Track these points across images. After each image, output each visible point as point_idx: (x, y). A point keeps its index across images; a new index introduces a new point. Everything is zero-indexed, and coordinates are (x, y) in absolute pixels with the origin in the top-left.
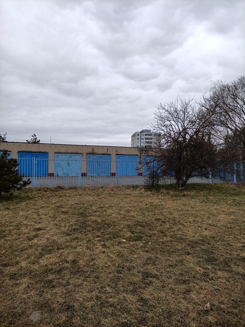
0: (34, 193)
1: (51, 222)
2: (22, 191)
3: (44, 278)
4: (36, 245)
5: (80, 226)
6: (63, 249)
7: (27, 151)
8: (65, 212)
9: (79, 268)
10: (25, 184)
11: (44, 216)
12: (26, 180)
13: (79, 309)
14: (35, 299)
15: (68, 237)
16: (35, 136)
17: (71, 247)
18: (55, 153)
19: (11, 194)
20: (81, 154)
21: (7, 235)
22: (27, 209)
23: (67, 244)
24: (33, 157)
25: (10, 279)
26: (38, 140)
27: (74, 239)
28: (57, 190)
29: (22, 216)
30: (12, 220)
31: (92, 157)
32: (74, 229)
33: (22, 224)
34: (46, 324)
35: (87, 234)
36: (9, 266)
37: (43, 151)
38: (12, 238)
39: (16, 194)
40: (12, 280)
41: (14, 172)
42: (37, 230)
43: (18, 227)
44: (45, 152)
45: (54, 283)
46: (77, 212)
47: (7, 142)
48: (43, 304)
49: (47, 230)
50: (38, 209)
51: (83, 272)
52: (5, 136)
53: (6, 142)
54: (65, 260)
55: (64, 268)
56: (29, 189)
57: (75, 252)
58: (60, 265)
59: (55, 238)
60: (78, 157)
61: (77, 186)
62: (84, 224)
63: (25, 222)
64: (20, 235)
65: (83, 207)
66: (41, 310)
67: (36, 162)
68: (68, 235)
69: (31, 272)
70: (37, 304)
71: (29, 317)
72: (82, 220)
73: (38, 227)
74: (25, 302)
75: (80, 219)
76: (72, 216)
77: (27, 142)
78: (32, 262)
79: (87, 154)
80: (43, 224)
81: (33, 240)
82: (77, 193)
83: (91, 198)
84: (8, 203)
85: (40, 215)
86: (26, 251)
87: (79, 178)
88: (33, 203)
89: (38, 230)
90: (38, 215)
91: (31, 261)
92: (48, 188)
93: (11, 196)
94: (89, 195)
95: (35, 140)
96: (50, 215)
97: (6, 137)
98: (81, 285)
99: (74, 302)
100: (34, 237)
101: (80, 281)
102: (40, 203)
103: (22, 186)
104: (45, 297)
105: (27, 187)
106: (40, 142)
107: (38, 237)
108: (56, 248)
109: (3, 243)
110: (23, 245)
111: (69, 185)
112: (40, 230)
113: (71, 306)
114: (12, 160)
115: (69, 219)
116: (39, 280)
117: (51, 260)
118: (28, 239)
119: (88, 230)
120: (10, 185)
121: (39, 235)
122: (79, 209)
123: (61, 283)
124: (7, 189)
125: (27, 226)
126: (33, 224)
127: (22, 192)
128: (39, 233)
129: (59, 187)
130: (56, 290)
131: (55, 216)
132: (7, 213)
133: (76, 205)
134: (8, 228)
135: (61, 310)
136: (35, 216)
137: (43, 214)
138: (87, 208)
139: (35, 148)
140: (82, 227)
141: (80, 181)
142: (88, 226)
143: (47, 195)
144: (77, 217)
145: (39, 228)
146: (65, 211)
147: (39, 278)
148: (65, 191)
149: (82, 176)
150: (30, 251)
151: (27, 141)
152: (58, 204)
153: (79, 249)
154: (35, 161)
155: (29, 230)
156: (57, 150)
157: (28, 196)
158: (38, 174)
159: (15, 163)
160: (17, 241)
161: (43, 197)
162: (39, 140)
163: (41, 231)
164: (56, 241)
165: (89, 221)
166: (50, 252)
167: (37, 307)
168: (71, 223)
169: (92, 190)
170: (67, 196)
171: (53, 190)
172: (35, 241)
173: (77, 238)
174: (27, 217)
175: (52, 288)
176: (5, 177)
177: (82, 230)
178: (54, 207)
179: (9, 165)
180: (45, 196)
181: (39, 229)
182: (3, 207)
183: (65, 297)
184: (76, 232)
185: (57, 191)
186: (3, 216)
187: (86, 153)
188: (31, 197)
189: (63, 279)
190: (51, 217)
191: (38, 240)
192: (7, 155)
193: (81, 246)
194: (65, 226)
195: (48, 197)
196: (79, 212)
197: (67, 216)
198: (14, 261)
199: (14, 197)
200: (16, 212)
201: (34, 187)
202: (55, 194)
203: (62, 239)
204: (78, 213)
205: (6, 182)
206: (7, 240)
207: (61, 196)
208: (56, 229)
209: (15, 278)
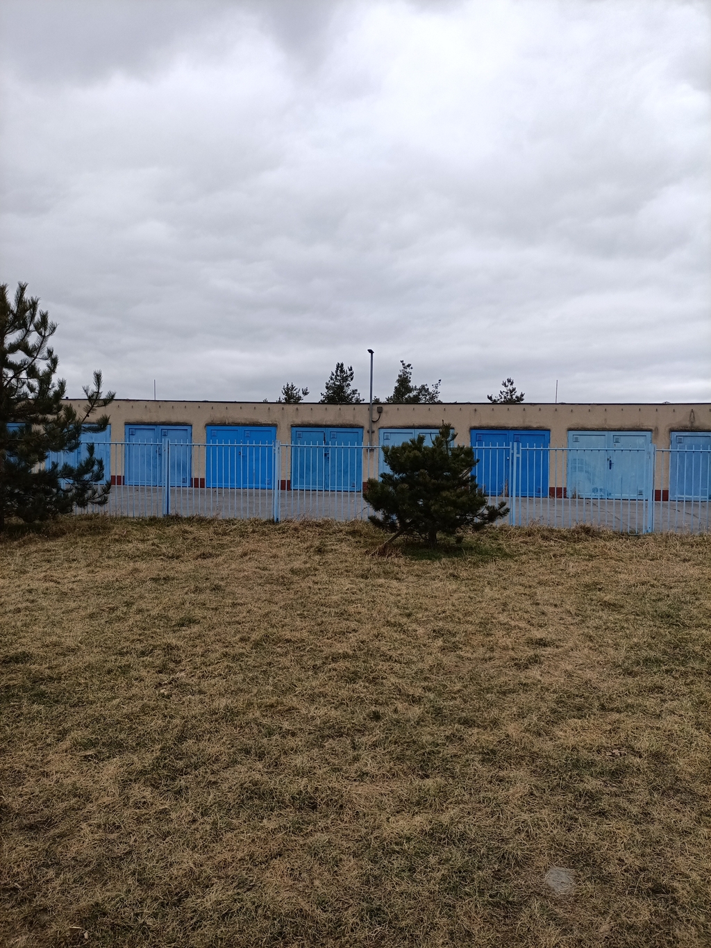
0: (514, 541)
1: (572, 627)
2: (483, 533)
3: (572, 783)
4: (539, 686)
5: (665, 653)
6: (619, 711)
7: (493, 425)
8: (610, 604)
9: (677, 779)
10: (494, 514)
11: (552, 609)
12: (497, 506)
13: (692, 905)
14: (555, 832)
15: (630, 680)
16: (512, 384)
17: (645, 712)
18: (570, 430)
19: (459, 540)
20: (650, 430)
21: (461, 646)
22: (503, 584)
23: (629, 701)
24: (511, 443)
25: (483, 761)
26: (519, 395)
27: (651, 690)
28: (578, 538)
29: (492, 600)
30: (471, 609)
31: (689, 440)
32: (647, 660)
33: (494, 621)
34: (593, 913)
35: (692, 682)
36: (474, 726)
37: (535, 426)
38: (475, 655)
39: (469, 539)
40: (488, 765)
41: (465, 483)
42: (536, 643)
43: (485, 626)
44: (541, 427)
45: (603, 804)
46: (648, 608)
47: (442, 404)
48: (579, 854)
49: (563, 648)
50: (530, 587)
51: (691, 794)
52: (436, 387)
53: (440, 403)
54: (631, 748)
55: (628, 767)
56: (501, 529)
57: (658, 729)
58: (613, 755)
59: (589, 674)
60: (640, 440)
61: (640, 529)
62: (678, 649)
63: (503, 618)
64: (493, 651)
65: (668, 596)
66: (574, 867)
67: (520, 456)
68: (630, 673)
69: (534, 757)
70: (562, 848)
71: (542, 877)
72: (669, 636)
73: (539, 636)
74: (527, 832)
75: (662, 631)
76: (635, 619)
77: (490, 401)
78: (535, 729)
79: (672, 430)
80: (550, 630)
81: (527, 668)
82: (642, 551)
83: (691, 572)
84: (454, 563)
85: (538, 604)
86: (515, 695)
87: (646, 504)
88: (517, 567)
89: (540, 644)
90: (533, 604)
91: (530, 725)
92: (551, 531)
93: (459, 545)
94: (685, 560)
95: (511, 396)
96: (568, 607)
97: (439, 390)
98: (691, 833)
99: (673, 878)
100: (530, 663)
101: (686, 822)
102: (534, 569)
103: (486, 519)
104: (582, 835)
105: (498, 523)
106: (523, 400)
107: (541, 663)
108: (596, 704)
109: (455, 664)
110: (502, 679)
111: (614, 524)
112: (545, 645)
113: (665, 887)
114: (461, 449)
115: (625, 626)
116: (558, 785)
117: (588, 737)
118: (516, 664)
119: (693, 668)
120: (458, 517)
121: (542, 658)
122: (654, 601)
123: (625, 810)
124: (451, 526)
125: (508, 629)
126: (523, 624)
127: (484, 537)
128: (544, 652)
129: (584, 529)
130: (611, 825)
131: (583, 613)
132: (454, 587)
133: (644, 588)
134: (462, 628)
135: (634, 887)
136: (527, 604)
137: (547, 603)
138: (683, 599)
139: (511, 418)
140: (674, 658)
141: (650, 516)
142: (693, 657)
143: (552, 550)
144: (652, 623)
145: (541, 640)
146: (612, 603)
147: (557, 777)
148: (602, 543)
149: (657, 499)
150: (523, 698)
151: (490, 398)
152: (587, 579)
153: (668, 722)
154: (518, 453)
155: (516, 642)
156: (576, 421)
157: (499, 549)
158: (524, 490)
159: (469, 459)
160: (486, 666)
161: (540, 553)
162: (522, 395)
163: (549, 649)
164: (594, 686)
165: (694, 641)
166: (580, 711)
167: (562, 856)
168: (635, 640)
169: (692, 546)
170: (611, 558)
171: (565, 537)
172: (534, 673)
173: (660, 689)
174: (505, 604)
175: (600, 816)
176: (445, 494)
177: (673, 666)
178: (576, 586)
179: (454, 463)
180: (546, 551)
181: (542, 643)
182: (444, 572)
183: (643, 855)
184: (655, 670)
185: (579, 540)
186: (446, 595)
187: (667, 429)
188: (507, 550)
189: (630, 801)
190: (571, 613)
191: (542, 672)
192: (450, 438)
193: (674, 714)
194: (616, 646)
195: (554, 556)
196: (656, 611)
197: (620, 617)
198: (486, 715)
199: (466, 549)
200: (475, 587)
201: (514, 525)
202: (572, 547)
203: (610, 683)
204: (655, 613)
205: (450, 508)
206: (461, 657)
207: (591, 556)
208: (591, 651)
209: (495, 762)
